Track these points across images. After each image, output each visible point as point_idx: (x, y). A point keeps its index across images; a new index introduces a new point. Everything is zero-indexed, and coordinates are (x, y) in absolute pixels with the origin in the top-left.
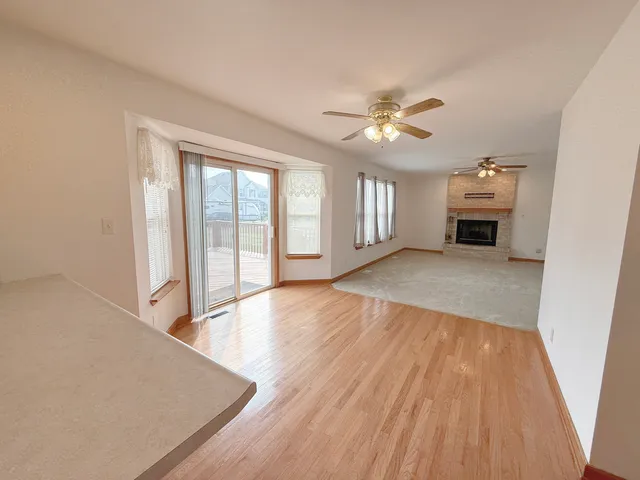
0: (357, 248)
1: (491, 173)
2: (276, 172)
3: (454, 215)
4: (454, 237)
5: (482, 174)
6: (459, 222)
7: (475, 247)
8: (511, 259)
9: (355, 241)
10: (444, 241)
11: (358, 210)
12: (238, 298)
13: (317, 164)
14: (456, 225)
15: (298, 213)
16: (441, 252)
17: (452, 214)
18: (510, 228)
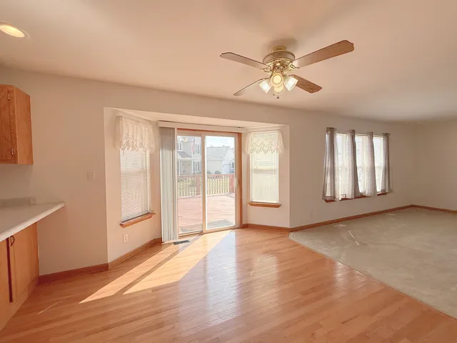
0: (326, 201)
2: (239, 135)
9: (324, 194)
11: (328, 165)
12: (204, 232)
15: (260, 167)
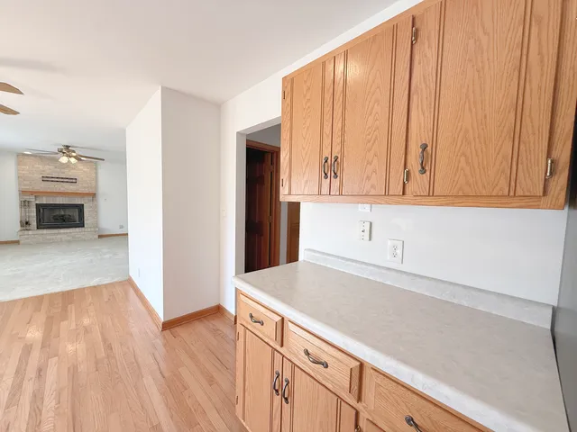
1: (73, 160)
3: (32, 199)
4: (34, 223)
5: (64, 159)
6: (38, 207)
7: (62, 231)
8: (100, 236)
10: (19, 228)
14: (34, 209)
16: (17, 242)
17: (27, 198)
18: (96, 210)
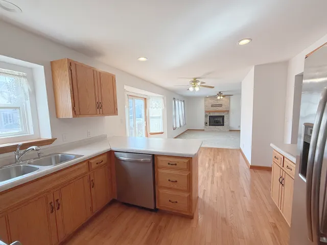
0: (174, 129)
1: (222, 97)
2: (145, 99)
4: (208, 124)
5: (219, 98)
6: (210, 117)
7: (216, 127)
8: (230, 130)
9: (173, 126)
10: (204, 125)
13: (162, 96)
14: (208, 118)
15: (154, 116)
16: (204, 130)
17: (207, 114)
18: (228, 119)
